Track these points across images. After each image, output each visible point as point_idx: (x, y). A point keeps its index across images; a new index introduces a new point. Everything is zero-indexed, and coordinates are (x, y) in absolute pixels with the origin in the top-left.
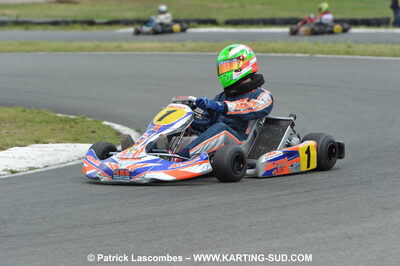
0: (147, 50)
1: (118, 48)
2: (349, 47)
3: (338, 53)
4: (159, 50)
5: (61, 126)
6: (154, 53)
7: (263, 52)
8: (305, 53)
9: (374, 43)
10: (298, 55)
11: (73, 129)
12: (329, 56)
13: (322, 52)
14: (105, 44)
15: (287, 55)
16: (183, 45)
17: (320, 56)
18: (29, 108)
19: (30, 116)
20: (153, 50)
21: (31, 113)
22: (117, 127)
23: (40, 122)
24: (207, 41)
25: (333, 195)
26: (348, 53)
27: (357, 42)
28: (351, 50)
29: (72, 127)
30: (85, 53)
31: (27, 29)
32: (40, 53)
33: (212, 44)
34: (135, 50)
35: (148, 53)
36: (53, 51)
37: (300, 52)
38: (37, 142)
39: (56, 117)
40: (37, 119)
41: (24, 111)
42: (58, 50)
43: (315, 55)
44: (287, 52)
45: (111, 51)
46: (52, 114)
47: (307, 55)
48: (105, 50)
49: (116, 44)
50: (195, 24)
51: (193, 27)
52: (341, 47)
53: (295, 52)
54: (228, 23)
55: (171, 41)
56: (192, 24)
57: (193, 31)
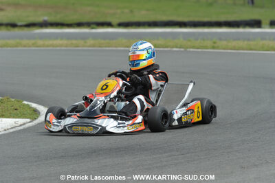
0: (57, 46)
1: (34, 45)
2: (214, 43)
3: (206, 47)
4: (66, 46)
6: (63, 48)
8: (180, 48)
9: (234, 40)
10: (175, 49)
12: (199, 50)
13: (193, 47)
14: (25, 42)
15: (166, 49)
16: (85, 42)
17: (191, 50)
20: (61, 46)
22: (34, 105)
24: (104, 39)
26: (214, 48)
27: (220, 39)
28: (216, 45)
30: (9, 48)
33: (107, 41)
34: (48, 46)
35: (58, 48)
37: (177, 47)
43: (188, 50)
44: (167, 47)
45: (30, 46)
47: (182, 49)
48: (25, 46)
49: (32, 41)
50: (94, 26)
51: (93, 28)
52: (209, 43)
53: (173, 47)
54: (121, 25)
55: (76, 39)
56: (92, 26)
57: (94, 31)
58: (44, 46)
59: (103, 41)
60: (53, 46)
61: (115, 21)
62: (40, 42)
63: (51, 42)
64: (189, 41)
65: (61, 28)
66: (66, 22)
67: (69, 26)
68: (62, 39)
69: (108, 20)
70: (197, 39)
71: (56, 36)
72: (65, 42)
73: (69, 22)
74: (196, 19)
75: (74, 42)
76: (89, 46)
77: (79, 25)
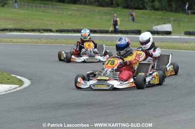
1: (11, 41)
16: (41, 41)
22: (19, 77)
33: (54, 40)
34: (19, 42)
45: (8, 42)
48: (5, 42)
50: (43, 32)
51: (41, 33)
54: (57, 31)
55: (35, 39)
56: (41, 31)
58: (16, 42)
59: (51, 41)
60: (23, 43)
61: (54, 29)
62: (14, 40)
64: (103, 41)
66: (25, 29)
67: (27, 31)
68: (26, 39)
69: (49, 28)
71: (23, 37)
72: (29, 40)
73: (27, 29)
75: (35, 40)
76: (44, 43)
77: (33, 30)
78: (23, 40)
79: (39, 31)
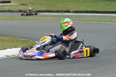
0: (49, 20)
1: (40, 19)
3: (107, 22)
5: (22, 42)
6: (51, 21)
7: (84, 21)
8: (97, 21)
11: (26, 44)
12: (105, 22)
16: (60, 19)
17: (102, 22)
18: (13, 37)
19: (13, 39)
20: (50, 20)
21: (13, 38)
23: (16, 41)
25: (106, 65)
26: (110, 22)
27: (113, 18)
29: (26, 43)
30: (30, 20)
31: (12, 13)
32: (16, 20)
34: (45, 20)
36: (20, 20)
37: (96, 21)
38: (15, 47)
39: (21, 40)
40: (15, 40)
41: (11, 38)
42: (22, 19)
43: (100, 22)
44: (92, 21)
45: (38, 20)
46: (20, 39)
47: (98, 22)
48: (36, 20)
50: (63, 12)
51: (63, 13)
52: (108, 20)
53: (94, 21)
54: (74, 12)
55: (56, 17)
57: (63, 14)
60: (47, 20)
62: (42, 18)
63: (46, 18)
64: (101, 19)
65: (50, 13)
66: (52, 11)
67: (54, 12)
70: (104, 18)
72: (52, 18)
74: (104, 10)
75: (55, 18)
77: (58, 12)
78: (48, 18)
79: (61, 12)
